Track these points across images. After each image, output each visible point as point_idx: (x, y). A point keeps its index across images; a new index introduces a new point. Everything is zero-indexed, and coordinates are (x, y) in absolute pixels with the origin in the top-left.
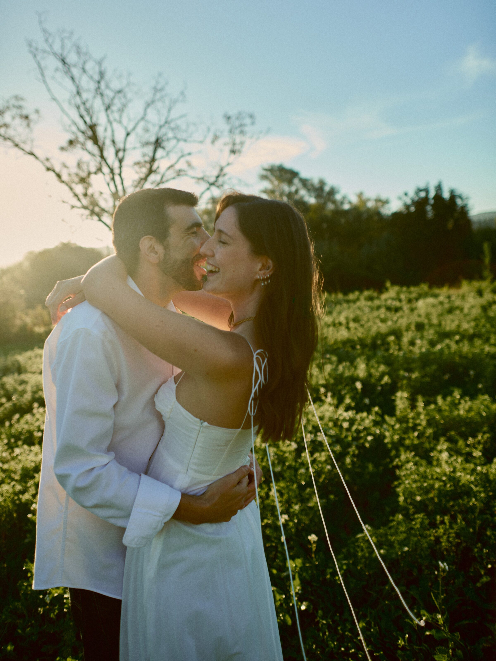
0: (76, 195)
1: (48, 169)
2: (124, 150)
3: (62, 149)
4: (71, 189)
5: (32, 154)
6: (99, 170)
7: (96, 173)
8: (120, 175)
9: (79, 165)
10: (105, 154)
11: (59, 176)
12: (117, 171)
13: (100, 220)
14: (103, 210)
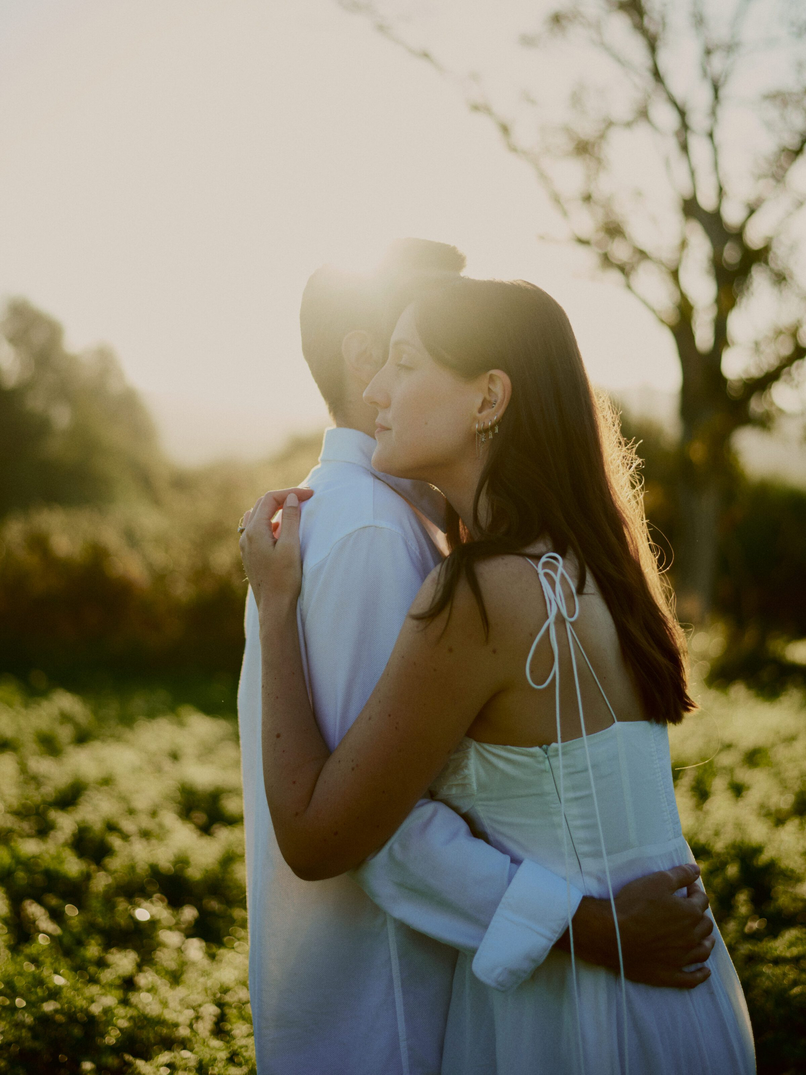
0: (557, 199)
1: (476, 108)
2: (731, 48)
3: (528, 41)
4: (543, 176)
5: (426, 55)
6: (643, 114)
7: (628, 125)
8: (711, 135)
9: (576, 100)
10: (666, 60)
11: (505, 129)
12: (698, 120)
13: (629, 287)
14: (642, 255)
